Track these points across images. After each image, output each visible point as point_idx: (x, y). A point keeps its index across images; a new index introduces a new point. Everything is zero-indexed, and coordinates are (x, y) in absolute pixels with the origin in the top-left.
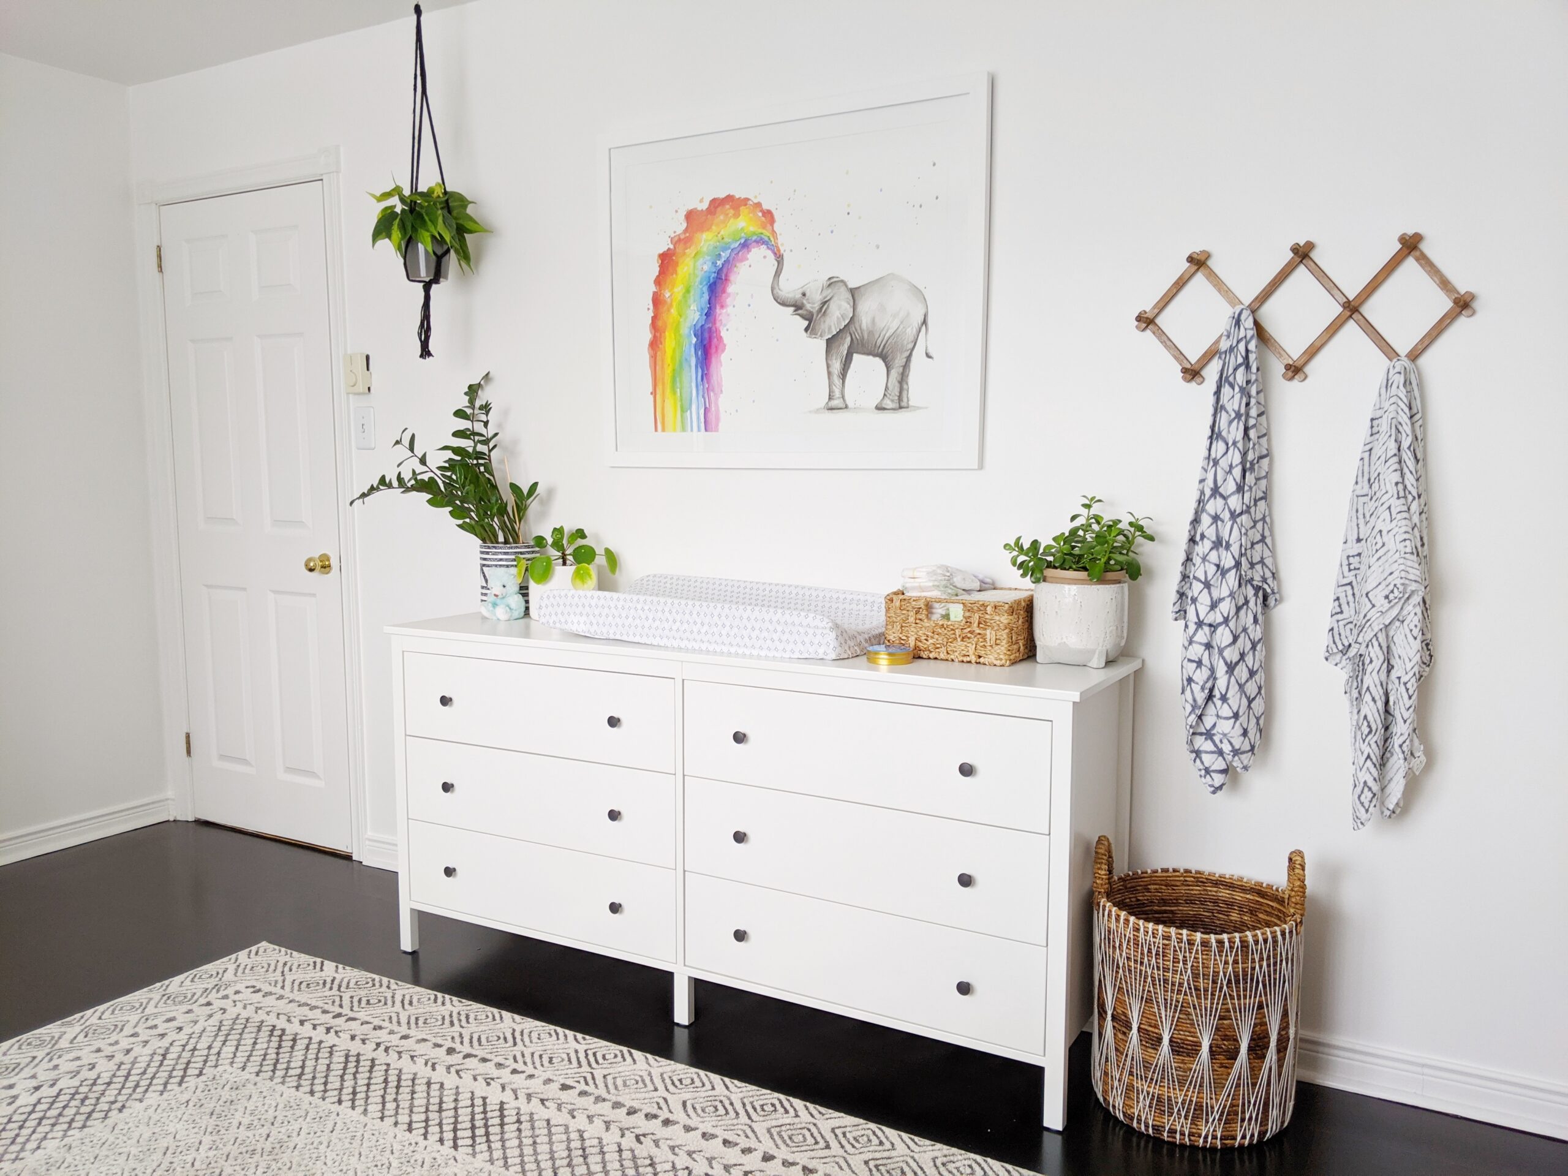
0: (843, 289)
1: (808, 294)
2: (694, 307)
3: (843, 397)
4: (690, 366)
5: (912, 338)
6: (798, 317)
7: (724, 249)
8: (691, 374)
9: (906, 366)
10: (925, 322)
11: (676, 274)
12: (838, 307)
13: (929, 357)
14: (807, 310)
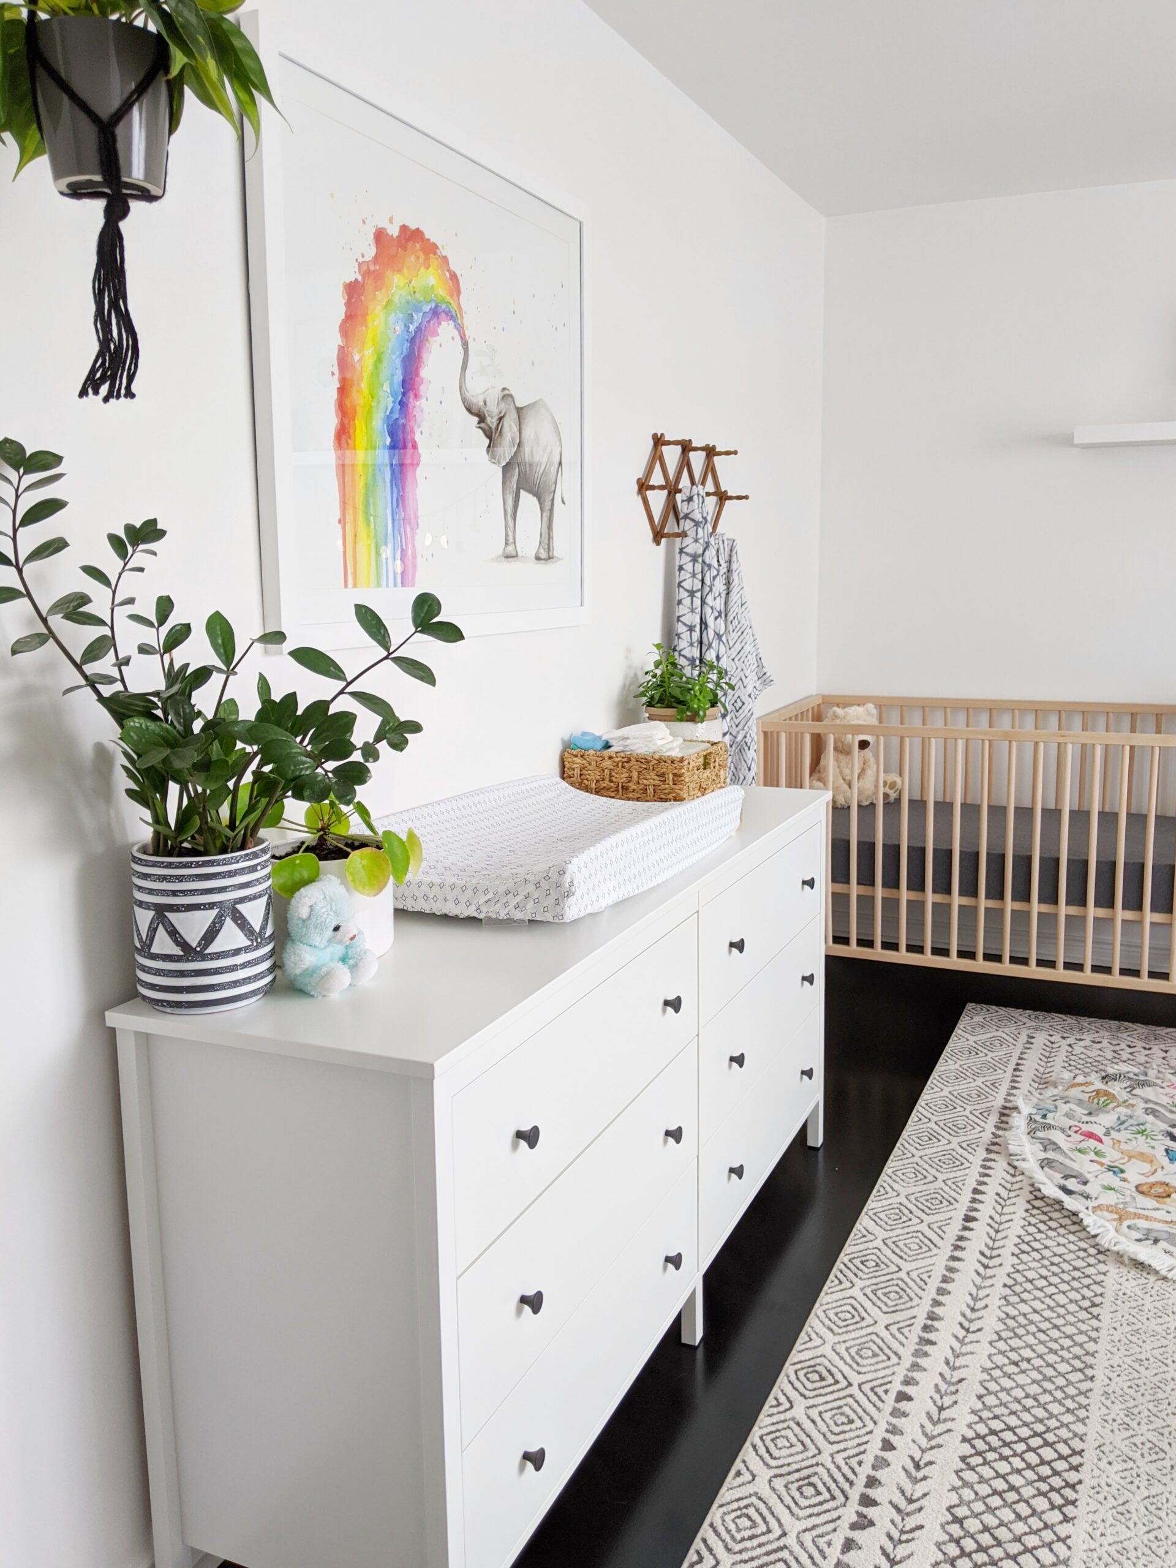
0: (512, 406)
1: (488, 403)
2: (386, 387)
3: (515, 543)
4: (384, 482)
5: (554, 480)
6: (480, 431)
7: (417, 309)
8: (384, 493)
9: (551, 510)
10: (560, 463)
11: (366, 326)
12: (510, 427)
13: (563, 502)
14: (487, 424)
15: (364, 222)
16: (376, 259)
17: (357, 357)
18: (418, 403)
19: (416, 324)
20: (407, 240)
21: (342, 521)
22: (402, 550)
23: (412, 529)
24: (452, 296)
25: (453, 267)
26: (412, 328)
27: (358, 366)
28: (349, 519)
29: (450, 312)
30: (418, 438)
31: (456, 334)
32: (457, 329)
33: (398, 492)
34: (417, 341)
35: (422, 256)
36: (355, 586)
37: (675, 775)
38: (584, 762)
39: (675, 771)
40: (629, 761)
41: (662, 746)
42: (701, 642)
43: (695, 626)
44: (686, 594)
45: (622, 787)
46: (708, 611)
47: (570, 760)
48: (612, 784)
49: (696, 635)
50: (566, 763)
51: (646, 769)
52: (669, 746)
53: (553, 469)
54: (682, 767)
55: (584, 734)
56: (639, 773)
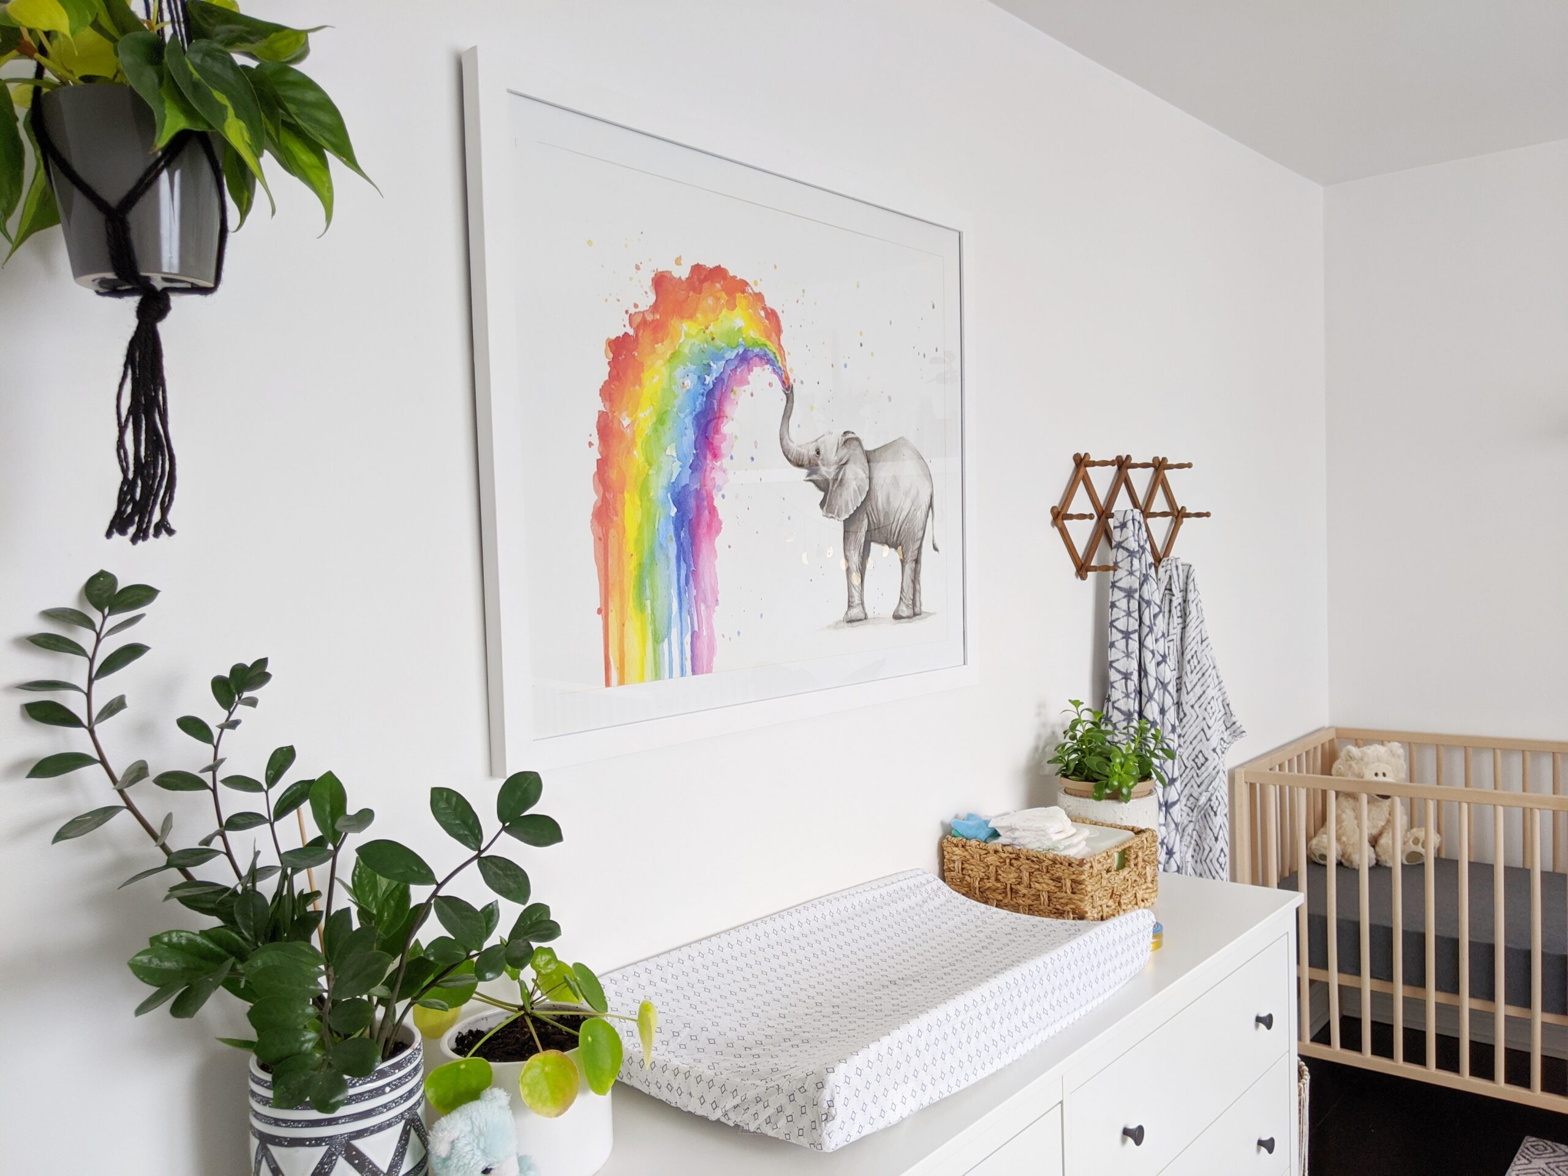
0: (858, 451)
1: (822, 452)
2: (671, 451)
3: (862, 604)
4: (667, 557)
5: (921, 525)
6: (812, 484)
7: (716, 357)
8: (667, 572)
9: (917, 561)
10: (931, 506)
11: (640, 385)
12: (855, 474)
13: (936, 549)
14: (822, 475)
15: (638, 268)
16: (655, 308)
17: (626, 422)
18: (718, 464)
19: (715, 375)
20: (701, 282)
21: (604, 611)
22: (693, 633)
23: (707, 607)
24: (769, 337)
25: (770, 303)
26: (709, 380)
27: (628, 432)
28: (613, 607)
29: (766, 354)
30: (718, 502)
31: (775, 380)
32: (777, 373)
33: (689, 567)
34: (717, 394)
35: (724, 297)
36: (622, 682)
37: (1073, 881)
38: (966, 854)
39: (1074, 877)
40: (1018, 858)
41: (1059, 841)
42: (1140, 692)
43: (1131, 673)
44: (1120, 636)
45: (1011, 889)
46: (1147, 656)
47: (949, 849)
48: (999, 885)
49: (1132, 685)
50: (945, 853)
51: (1038, 870)
52: (1067, 842)
53: (920, 515)
54: (1082, 873)
55: (970, 816)
56: (1031, 874)
